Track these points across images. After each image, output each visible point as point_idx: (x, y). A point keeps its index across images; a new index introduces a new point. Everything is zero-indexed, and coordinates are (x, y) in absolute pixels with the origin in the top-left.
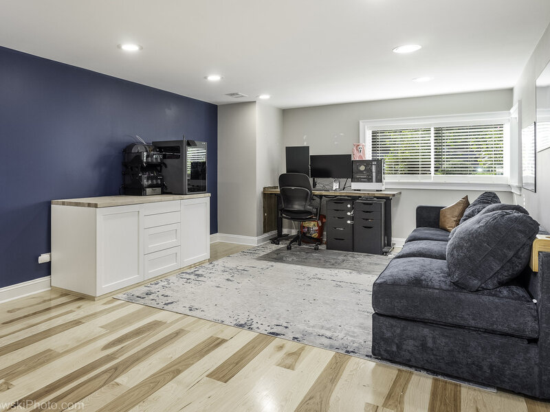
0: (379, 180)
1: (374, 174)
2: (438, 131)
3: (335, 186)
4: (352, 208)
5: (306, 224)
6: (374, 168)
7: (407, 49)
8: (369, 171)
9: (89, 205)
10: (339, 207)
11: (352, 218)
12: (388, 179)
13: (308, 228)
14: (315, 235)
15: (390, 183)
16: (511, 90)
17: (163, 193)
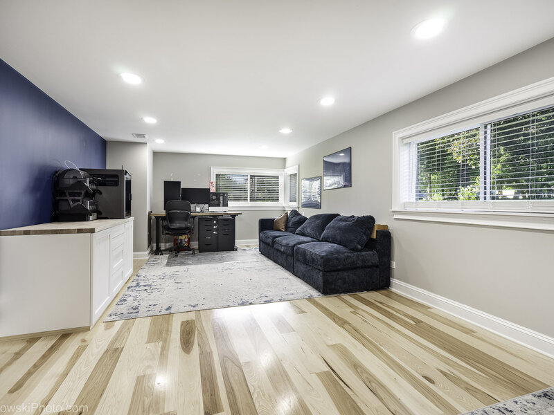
0: (227, 205)
1: (221, 201)
2: (252, 177)
3: (197, 209)
4: (217, 223)
5: (180, 237)
6: (221, 198)
7: (286, 131)
8: (218, 199)
9: (80, 231)
10: (208, 223)
11: (216, 230)
12: (230, 204)
13: (181, 240)
14: (186, 245)
15: (232, 207)
16: (285, 159)
17: (98, 218)
